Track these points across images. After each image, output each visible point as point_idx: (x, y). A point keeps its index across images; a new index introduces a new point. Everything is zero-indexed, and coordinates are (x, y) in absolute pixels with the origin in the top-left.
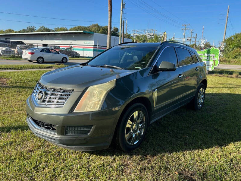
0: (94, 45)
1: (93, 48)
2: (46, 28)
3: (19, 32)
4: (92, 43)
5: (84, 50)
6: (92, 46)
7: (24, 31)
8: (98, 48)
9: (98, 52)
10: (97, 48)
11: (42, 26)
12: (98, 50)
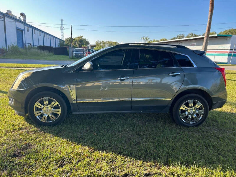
0: (230, 50)
1: (228, 53)
2: (194, 34)
3: (172, 39)
4: (228, 47)
5: (215, 55)
6: (228, 51)
7: (174, 38)
8: (234, 52)
9: (233, 57)
10: (232, 52)
11: (190, 33)
12: (233, 55)
